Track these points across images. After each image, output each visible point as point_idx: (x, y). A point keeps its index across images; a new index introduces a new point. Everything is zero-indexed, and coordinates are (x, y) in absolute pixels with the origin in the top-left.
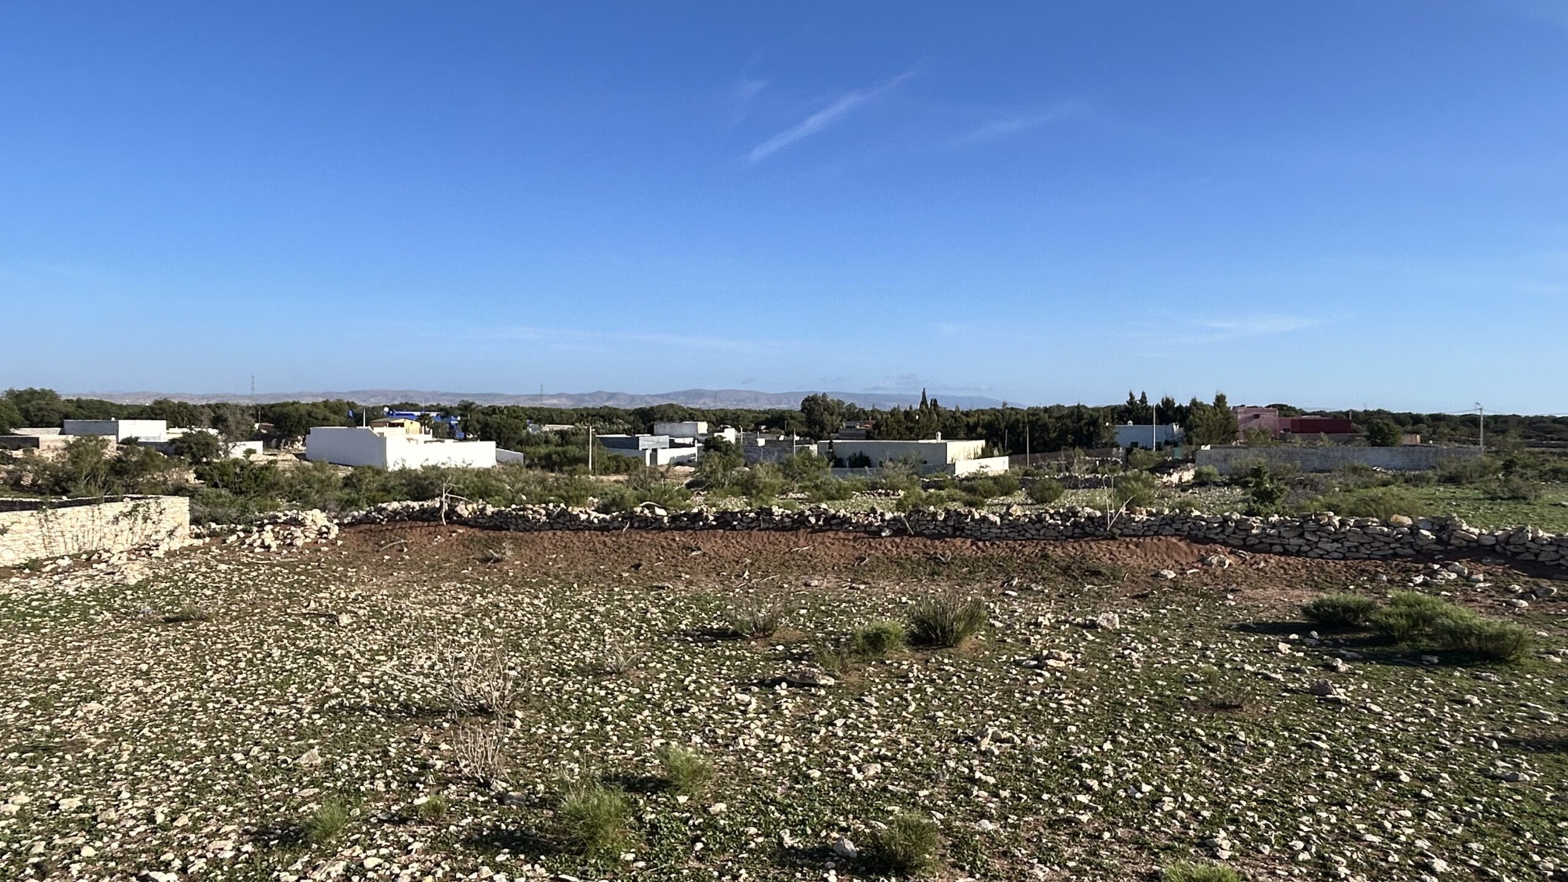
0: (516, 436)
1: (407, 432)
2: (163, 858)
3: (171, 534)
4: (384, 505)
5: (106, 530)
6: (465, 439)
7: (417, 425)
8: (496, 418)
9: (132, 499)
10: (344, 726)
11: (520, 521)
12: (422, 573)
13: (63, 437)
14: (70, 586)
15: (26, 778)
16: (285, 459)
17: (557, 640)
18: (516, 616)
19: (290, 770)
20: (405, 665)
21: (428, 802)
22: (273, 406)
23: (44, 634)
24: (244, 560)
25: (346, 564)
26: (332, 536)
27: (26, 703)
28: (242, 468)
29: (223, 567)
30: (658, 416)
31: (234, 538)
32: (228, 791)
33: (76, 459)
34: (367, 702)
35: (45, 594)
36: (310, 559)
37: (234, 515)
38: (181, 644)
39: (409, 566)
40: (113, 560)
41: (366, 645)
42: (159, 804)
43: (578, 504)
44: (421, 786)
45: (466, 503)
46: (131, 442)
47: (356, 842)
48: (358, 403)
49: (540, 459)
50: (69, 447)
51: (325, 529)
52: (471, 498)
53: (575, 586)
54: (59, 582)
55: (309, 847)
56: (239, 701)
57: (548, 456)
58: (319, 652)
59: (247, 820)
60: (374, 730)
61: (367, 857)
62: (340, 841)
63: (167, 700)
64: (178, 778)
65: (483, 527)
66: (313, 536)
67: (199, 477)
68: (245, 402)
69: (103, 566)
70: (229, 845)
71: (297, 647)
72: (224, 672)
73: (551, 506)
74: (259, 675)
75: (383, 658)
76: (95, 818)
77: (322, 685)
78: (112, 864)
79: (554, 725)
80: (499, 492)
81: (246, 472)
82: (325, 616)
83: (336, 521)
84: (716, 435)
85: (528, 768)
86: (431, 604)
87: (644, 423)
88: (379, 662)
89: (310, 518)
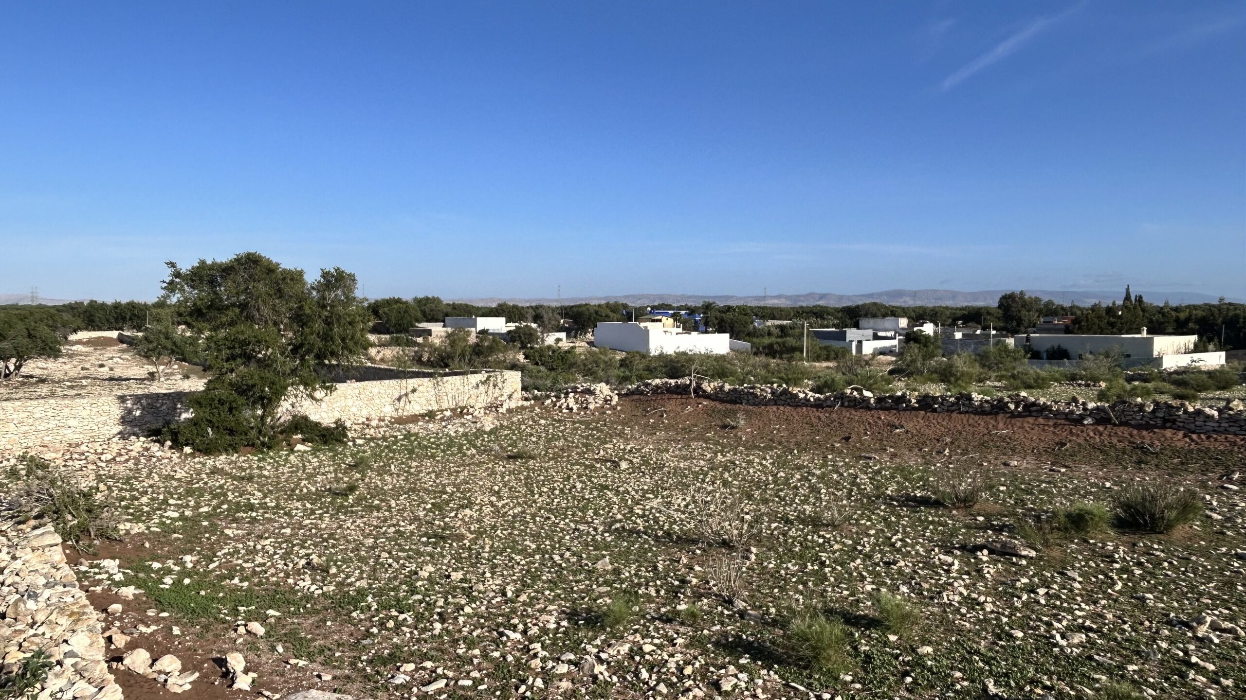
0: (746, 329)
1: (664, 326)
2: (512, 621)
3: (510, 397)
4: (650, 381)
5: (471, 393)
6: (706, 332)
7: (671, 320)
8: (730, 315)
9: (487, 372)
10: (626, 544)
11: (750, 397)
12: (677, 434)
13: (445, 329)
14: (451, 430)
15: (431, 555)
16: (581, 345)
17: (782, 494)
18: (749, 472)
19: (590, 571)
20: (667, 502)
21: (687, 609)
22: (572, 307)
23: (438, 461)
24: (556, 417)
25: (624, 424)
26: (614, 403)
27: (429, 506)
28: (554, 352)
29: (543, 422)
30: (863, 313)
31: (549, 401)
32: (550, 581)
33: (453, 344)
34: (641, 528)
35: (437, 434)
36: (599, 420)
37: (549, 385)
38: (518, 474)
39: (667, 428)
40: (476, 413)
41: (639, 486)
42: (508, 584)
43: (796, 385)
44: (682, 596)
45: (709, 382)
46: (484, 332)
47: (636, 631)
48: (630, 304)
49: (764, 348)
50: (449, 336)
51: (609, 398)
52: (713, 377)
53: (796, 451)
54: (445, 427)
55: (605, 630)
56: (556, 517)
57: (770, 346)
58: (607, 487)
59: (563, 603)
60: (646, 549)
61: (645, 643)
62: (626, 630)
63: (511, 512)
64: (520, 567)
65: (722, 401)
66: (601, 402)
67: (526, 358)
68: (554, 304)
69: (470, 417)
70: (553, 619)
71: (592, 482)
72: (545, 496)
73: (775, 385)
74: (568, 501)
75: (651, 496)
76: (471, 588)
77: (609, 512)
78: (482, 621)
79: (782, 562)
80: (733, 373)
81: (556, 355)
82: (610, 461)
83: (616, 392)
84: (915, 329)
85: (762, 593)
86: (685, 458)
87: (851, 318)
88: (649, 499)
89: (598, 389)
